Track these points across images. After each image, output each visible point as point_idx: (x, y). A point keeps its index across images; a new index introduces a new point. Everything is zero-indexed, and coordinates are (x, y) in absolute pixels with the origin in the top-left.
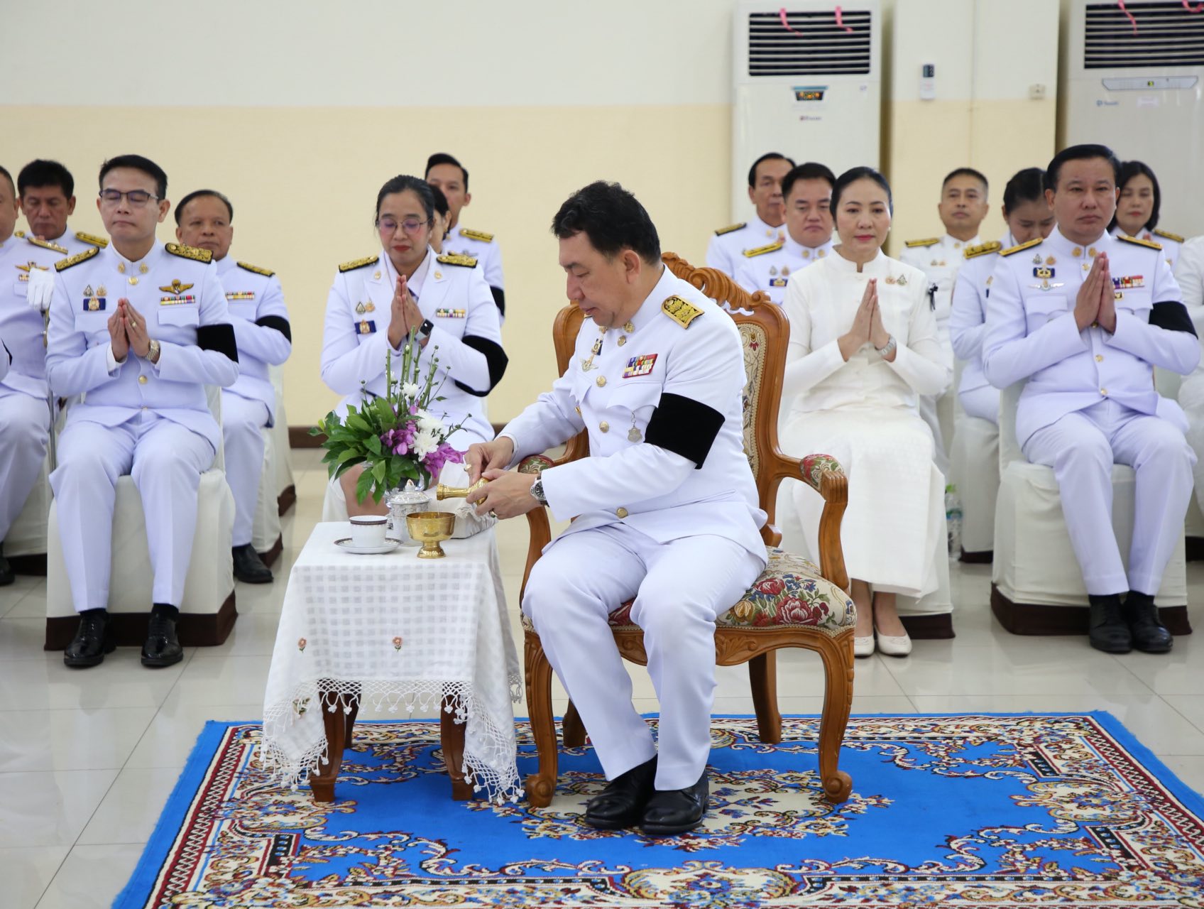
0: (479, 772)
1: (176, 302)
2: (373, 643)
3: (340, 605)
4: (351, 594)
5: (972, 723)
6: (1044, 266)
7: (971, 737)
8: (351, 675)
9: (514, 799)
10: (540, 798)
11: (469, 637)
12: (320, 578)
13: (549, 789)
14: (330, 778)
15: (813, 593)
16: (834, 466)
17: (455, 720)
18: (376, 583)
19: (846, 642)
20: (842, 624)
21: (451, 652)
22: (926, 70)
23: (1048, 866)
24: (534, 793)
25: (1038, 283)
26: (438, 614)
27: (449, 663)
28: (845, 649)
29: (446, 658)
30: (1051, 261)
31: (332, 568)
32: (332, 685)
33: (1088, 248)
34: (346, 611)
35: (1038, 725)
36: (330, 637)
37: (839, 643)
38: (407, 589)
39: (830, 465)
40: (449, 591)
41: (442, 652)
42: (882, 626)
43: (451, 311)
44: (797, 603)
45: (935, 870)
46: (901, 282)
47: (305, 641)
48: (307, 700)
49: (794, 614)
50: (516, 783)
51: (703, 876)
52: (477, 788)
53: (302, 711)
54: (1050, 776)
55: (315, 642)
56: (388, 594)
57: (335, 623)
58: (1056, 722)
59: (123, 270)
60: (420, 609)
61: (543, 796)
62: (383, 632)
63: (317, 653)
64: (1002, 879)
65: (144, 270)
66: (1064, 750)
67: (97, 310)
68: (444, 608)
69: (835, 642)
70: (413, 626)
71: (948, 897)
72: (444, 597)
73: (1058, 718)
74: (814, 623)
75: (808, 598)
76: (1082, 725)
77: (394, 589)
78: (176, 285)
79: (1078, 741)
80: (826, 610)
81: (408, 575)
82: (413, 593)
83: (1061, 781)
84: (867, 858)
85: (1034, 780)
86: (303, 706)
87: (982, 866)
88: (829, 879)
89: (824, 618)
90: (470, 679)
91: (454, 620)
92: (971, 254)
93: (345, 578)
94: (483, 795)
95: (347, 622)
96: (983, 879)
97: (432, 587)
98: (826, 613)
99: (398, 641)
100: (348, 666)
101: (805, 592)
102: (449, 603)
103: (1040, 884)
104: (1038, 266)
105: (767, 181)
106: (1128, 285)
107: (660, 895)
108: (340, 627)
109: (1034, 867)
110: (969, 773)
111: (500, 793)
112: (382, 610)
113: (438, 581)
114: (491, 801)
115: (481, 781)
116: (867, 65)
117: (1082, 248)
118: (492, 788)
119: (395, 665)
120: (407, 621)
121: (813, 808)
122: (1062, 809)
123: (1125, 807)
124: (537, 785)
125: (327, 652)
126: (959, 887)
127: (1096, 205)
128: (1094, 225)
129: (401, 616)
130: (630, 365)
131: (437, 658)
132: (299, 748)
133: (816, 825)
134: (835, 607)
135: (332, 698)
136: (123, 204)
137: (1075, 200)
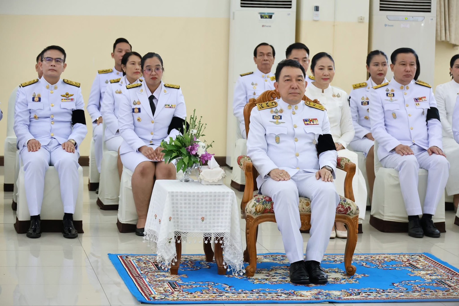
0: (229, 264)
1: (67, 100)
2: (194, 219)
3: (183, 205)
4: (187, 201)
5: (384, 256)
6: (390, 92)
7: (386, 259)
8: (186, 230)
9: (241, 274)
10: (251, 273)
11: (229, 217)
12: (177, 196)
13: (254, 270)
14: (177, 266)
15: (346, 203)
16: (349, 161)
17: (221, 246)
18: (196, 198)
19: (356, 220)
20: (355, 214)
21: (222, 223)
22: (316, 8)
23: (427, 289)
24: (249, 272)
25: (389, 98)
26: (216, 209)
27: (221, 226)
28: (355, 223)
29: (220, 224)
30: (392, 90)
31: (181, 192)
32: (179, 233)
33: (406, 86)
34: (185, 208)
35: (407, 256)
36: (180, 217)
37: (354, 221)
38: (206, 200)
39: (347, 160)
40: (221, 201)
41: (218, 222)
42: (338, 227)
43: (170, 105)
44: (340, 206)
45: (392, 290)
46: (338, 96)
47: (171, 218)
48: (171, 239)
49: (339, 209)
50: (243, 268)
51: (320, 292)
52: (228, 270)
53: (170, 242)
54: (417, 269)
55: (174, 218)
56: (200, 202)
57: (181, 211)
58: (412, 256)
59: (48, 88)
60: (210, 207)
61: (252, 273)
62: (198, 215)
63: (174, 222)
64: (415, 292)
65: (56, 88)
66: (419, 263)
67: (38, 101)
68: (219, 207)
69: (352, 220)
70: (208, 213)
71: (400, 296)
72: (219, 204)
73: (412, 255)
74: (345, 213)
75: (344, 204)
76: (421, 256)
77: (202, 200)
78: (67, 94)
79: (422, 260)
80: (350, 209)
81: (207, 195)
82: (208, 202)
83: (421, 270)
84: (369, 288)
85: (413, 270)
86: (170, 240)
87: (407, 290)
88: (360, 293)
89: (349, 211)
90: (229, 231)
91: (223, 211)
92: (355, 88)
93: (185, 196)
94: (230, 273)
95: (185, 211)
96: (409, 292)
97: (215, 200)
98: (350, 210)
99: (203, 218)
100: (185, 227)
101: (343, 202)
102: (221, 205)
103: (426, 293)
104: (388, 92)
105: (261, 54)
106: (421, 100)
107: (308, 296)
108: (183, 213)
109: (423, 289)
110: (390, 268)
111: (236, 272)
112: (198, 208)
113: (217, 198)
114: (233, 274)
115: (230, 268)
116: (291, 5)
117: (404, 86)
118: (234, 270)
119: (201, 227)
120: (206, 212)
121: (344, 277)
122: (425, 276)
123: (445, 276)
124: (250, 269)
125: (178, 222)
126: (403, 294)
127: (410, 70)
128: (409, 78)
129: (204, 209)
131: (216, 225)
132: (168, 255)
133: (348, 281)
134: (353, 208)
135: (179, 238)
136: (53, 63)
137: (402, 68)
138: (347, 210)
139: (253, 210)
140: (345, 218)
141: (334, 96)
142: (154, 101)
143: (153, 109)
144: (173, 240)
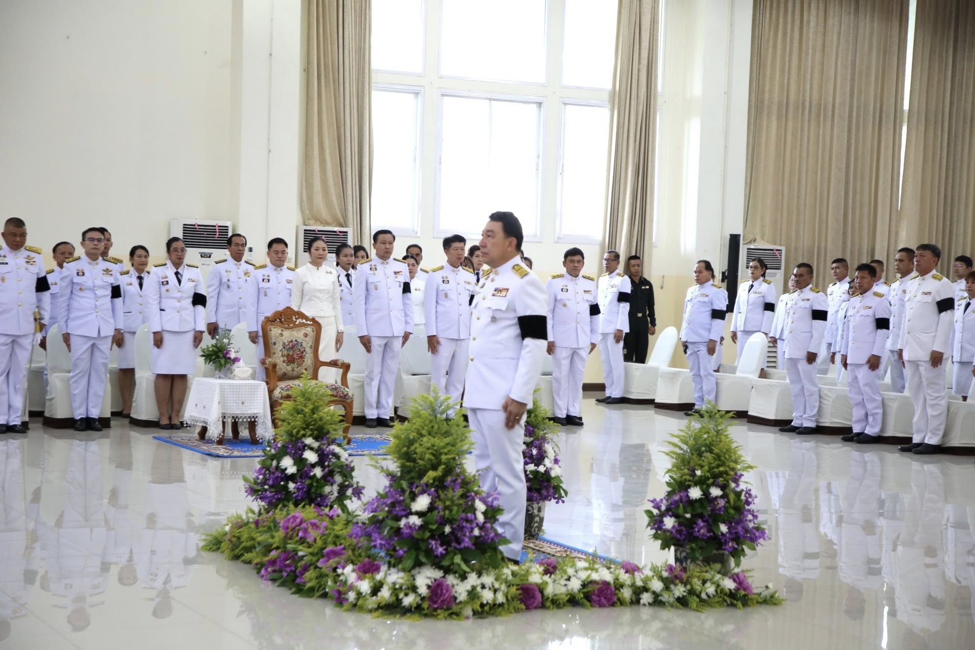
0: (261, 437)
1: (107, 276)
2: (236, 403)
3: (229, 393)
4: (232, 390)
6: (373, 267)
8: (231, 411)
11: (261, 401)
12: (224, 386)
15: (345, 391)
18: (238, 387)
21: (257, 406)
25: (372, 272)
26: (253, 396)
29: (255, 407)
30: (375, 265)
31: (227, 383)
33: (384, 261)
34: (230, 395)
36: (226, 401)
38: (245, 389)
40: (256, 391)
41: (254, 405)
46: (331, 273)
47: (220, 402)
55: (222, 403)
57: (227, 398)
60: (249, 394)
62: (239, 400)
63: (222, 405)
65: (97, 264)
70: (247, 399)
72: (254, 392)
74: (344, 398)
78: (107, 270)
81: (246, 386)
82: (247, 390)
93: (230, 386)
95: (230, 397)
97: (251, 389)
98: (347, 396)
99: (243, 402)
100: (230, 409)
101: (343, 390)
102: (255, 394)
104: (371, 267)
108: (229, 399)
112: (239, 394)
113: (253, 387)
118: (265, 441)
120: (245, 398)
125: (224, 405)
127: (389, 248)
128: (389, 254)
129: (244, 396)
130: (495, 291)
131: (252, 407)
134: (350, 394)
135: (224, 417)
136: (96, 242)
137: (383, 246)
138: (345, 396)
139: (280, 395)
140: (344, 402)
141: (327, 273)
142: (179, 276)
143: (180, 282)
144: (221, 419)
